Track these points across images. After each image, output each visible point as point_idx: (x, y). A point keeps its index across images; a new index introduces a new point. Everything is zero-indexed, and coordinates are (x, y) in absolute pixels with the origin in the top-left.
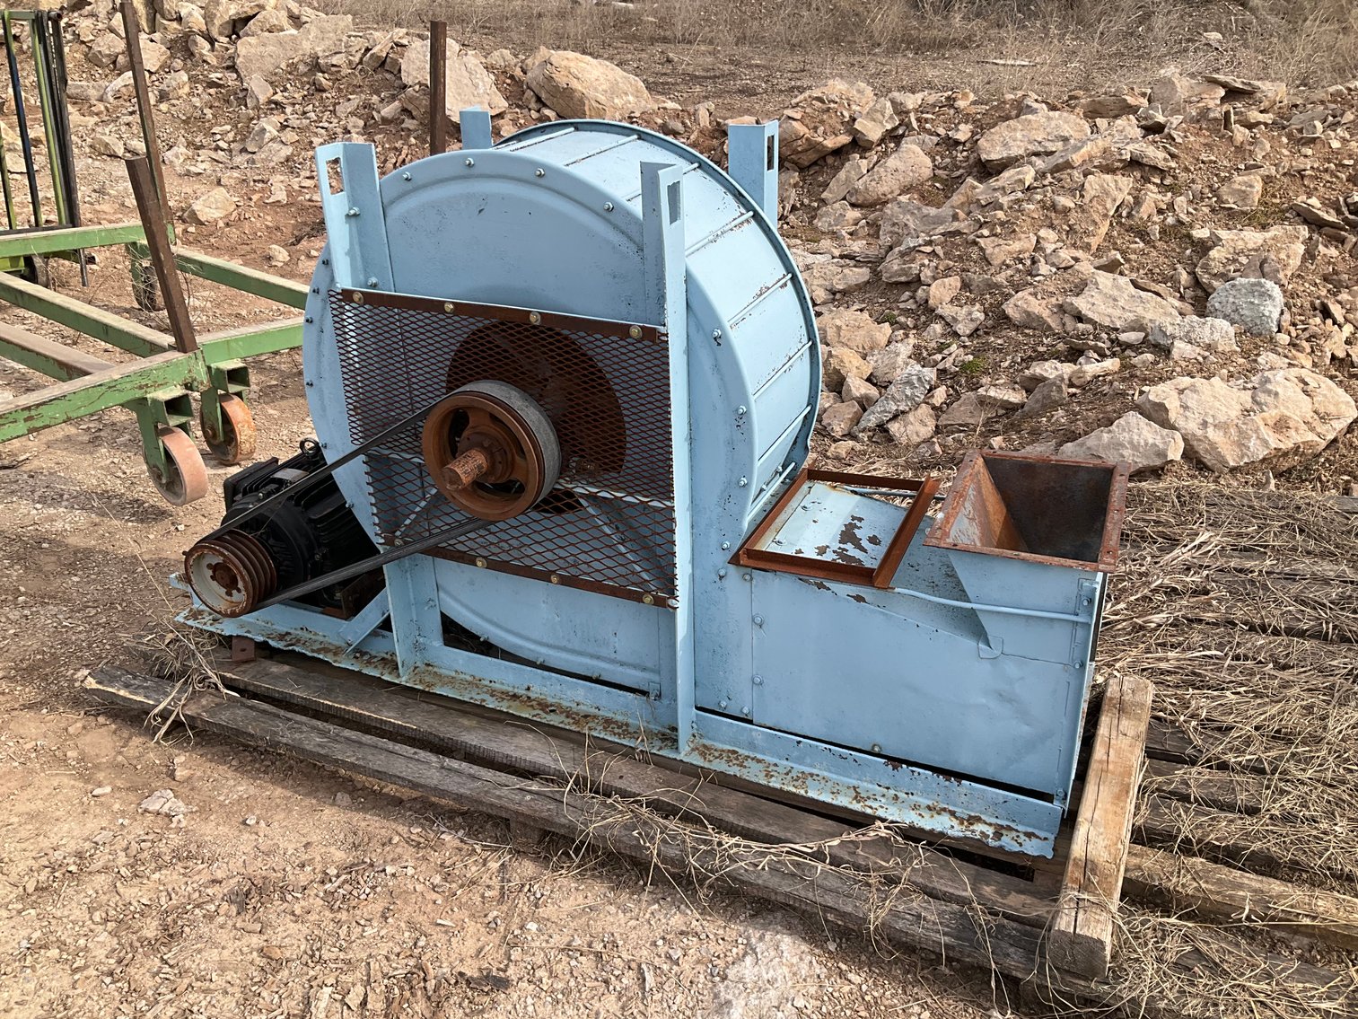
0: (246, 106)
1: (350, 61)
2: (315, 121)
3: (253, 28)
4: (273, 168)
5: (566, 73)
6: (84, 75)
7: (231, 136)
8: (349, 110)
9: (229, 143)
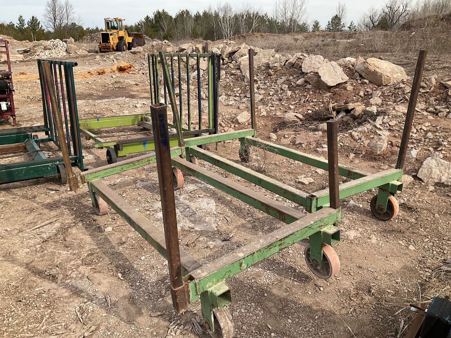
0: (244, 81)
1: (281, 65)
2: (269, 86)
3: (236, 55)
4: (257, 103)
5: (373, 66)
6: (184, 72)
7: (240, 91)
8: (282, 82)
9: (239, 94)
